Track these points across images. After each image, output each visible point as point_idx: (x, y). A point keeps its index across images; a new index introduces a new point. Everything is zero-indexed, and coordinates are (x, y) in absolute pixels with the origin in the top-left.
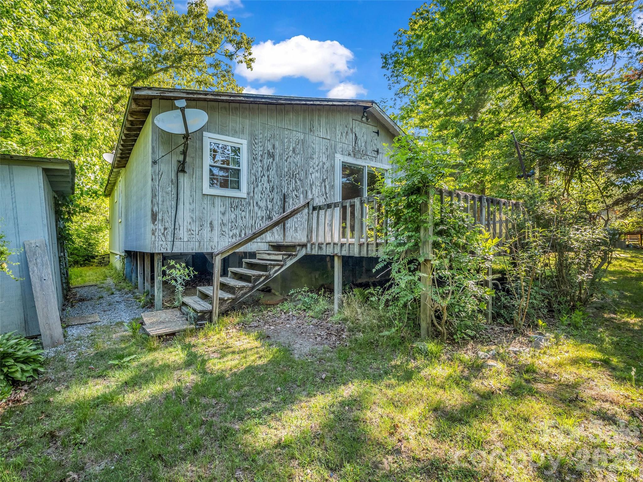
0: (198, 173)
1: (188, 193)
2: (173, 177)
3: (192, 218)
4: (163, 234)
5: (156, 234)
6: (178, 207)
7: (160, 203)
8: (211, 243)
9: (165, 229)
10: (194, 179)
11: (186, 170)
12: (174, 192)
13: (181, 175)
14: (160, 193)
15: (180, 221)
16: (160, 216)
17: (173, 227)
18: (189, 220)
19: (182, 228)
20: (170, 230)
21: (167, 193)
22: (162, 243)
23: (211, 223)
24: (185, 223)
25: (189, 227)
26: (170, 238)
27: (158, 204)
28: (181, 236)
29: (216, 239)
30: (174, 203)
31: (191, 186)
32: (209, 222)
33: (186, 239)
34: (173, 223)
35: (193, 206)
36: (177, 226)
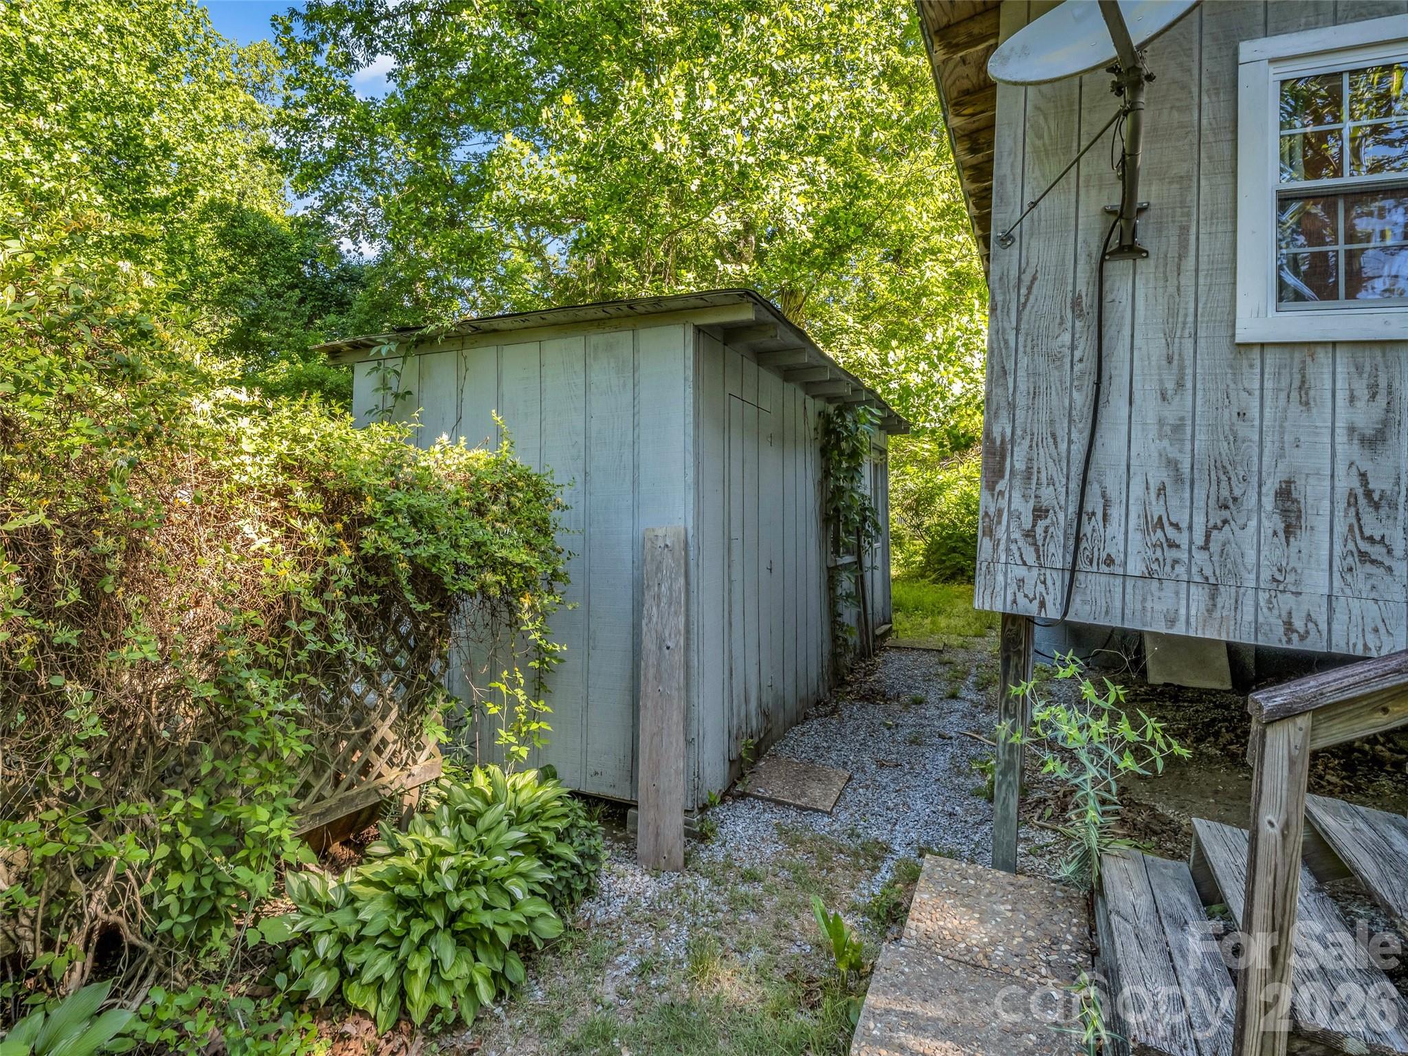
0: (1209, 245)
1: (1151, 345)
2: (1082, 287)
3: (1173, 464)
4: (1029, 534)
5: (1001, 533)
6: (1104, 413)
7: (1021, 401)
8: (1286, 601)
9: (1040, 513)
10: (1187, 280)
11: (1145, 238)
12: (1085, 348)
13: (1118, 270)
14: (1024, 361)
15: (1109, 476)
16: (1018, 460)
17: (1072, 509)
18: (1158, 475)
19: (1116, 512)
20: (1062, 519)
21: (1054, 358)
22: (1021, 572)
23: (1285, 494)
24: (1137, 489)
25: (1157, 510)
26: (1057, 555)
27: (1012, 406)
28: (1115, 550)
29: (1317, 581)
30: (1082, 399)
31: (1172, 312)
32: (1270, 487)
33: (1135, 566)
34: (1074, 486)
35: (1180, 406)
36: (1094, 503)
